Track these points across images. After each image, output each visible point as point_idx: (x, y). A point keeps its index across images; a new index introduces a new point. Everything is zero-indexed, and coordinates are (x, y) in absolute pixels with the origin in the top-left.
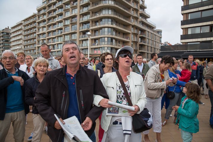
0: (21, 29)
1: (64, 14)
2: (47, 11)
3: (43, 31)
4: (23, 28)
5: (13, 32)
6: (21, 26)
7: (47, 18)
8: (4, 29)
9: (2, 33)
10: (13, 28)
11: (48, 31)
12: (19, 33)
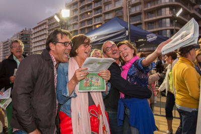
0: (45, 29)
1: (103, 7)
2: (79, 7)
3: (74, 28)
4: (47, 27)
5: (34, 33)
6: (45, 26)
7: (79, 14)
8: (22, 32)
9: (21, 35)
10: (34, 29)
11: (81, 28)
12: (42, 33)
